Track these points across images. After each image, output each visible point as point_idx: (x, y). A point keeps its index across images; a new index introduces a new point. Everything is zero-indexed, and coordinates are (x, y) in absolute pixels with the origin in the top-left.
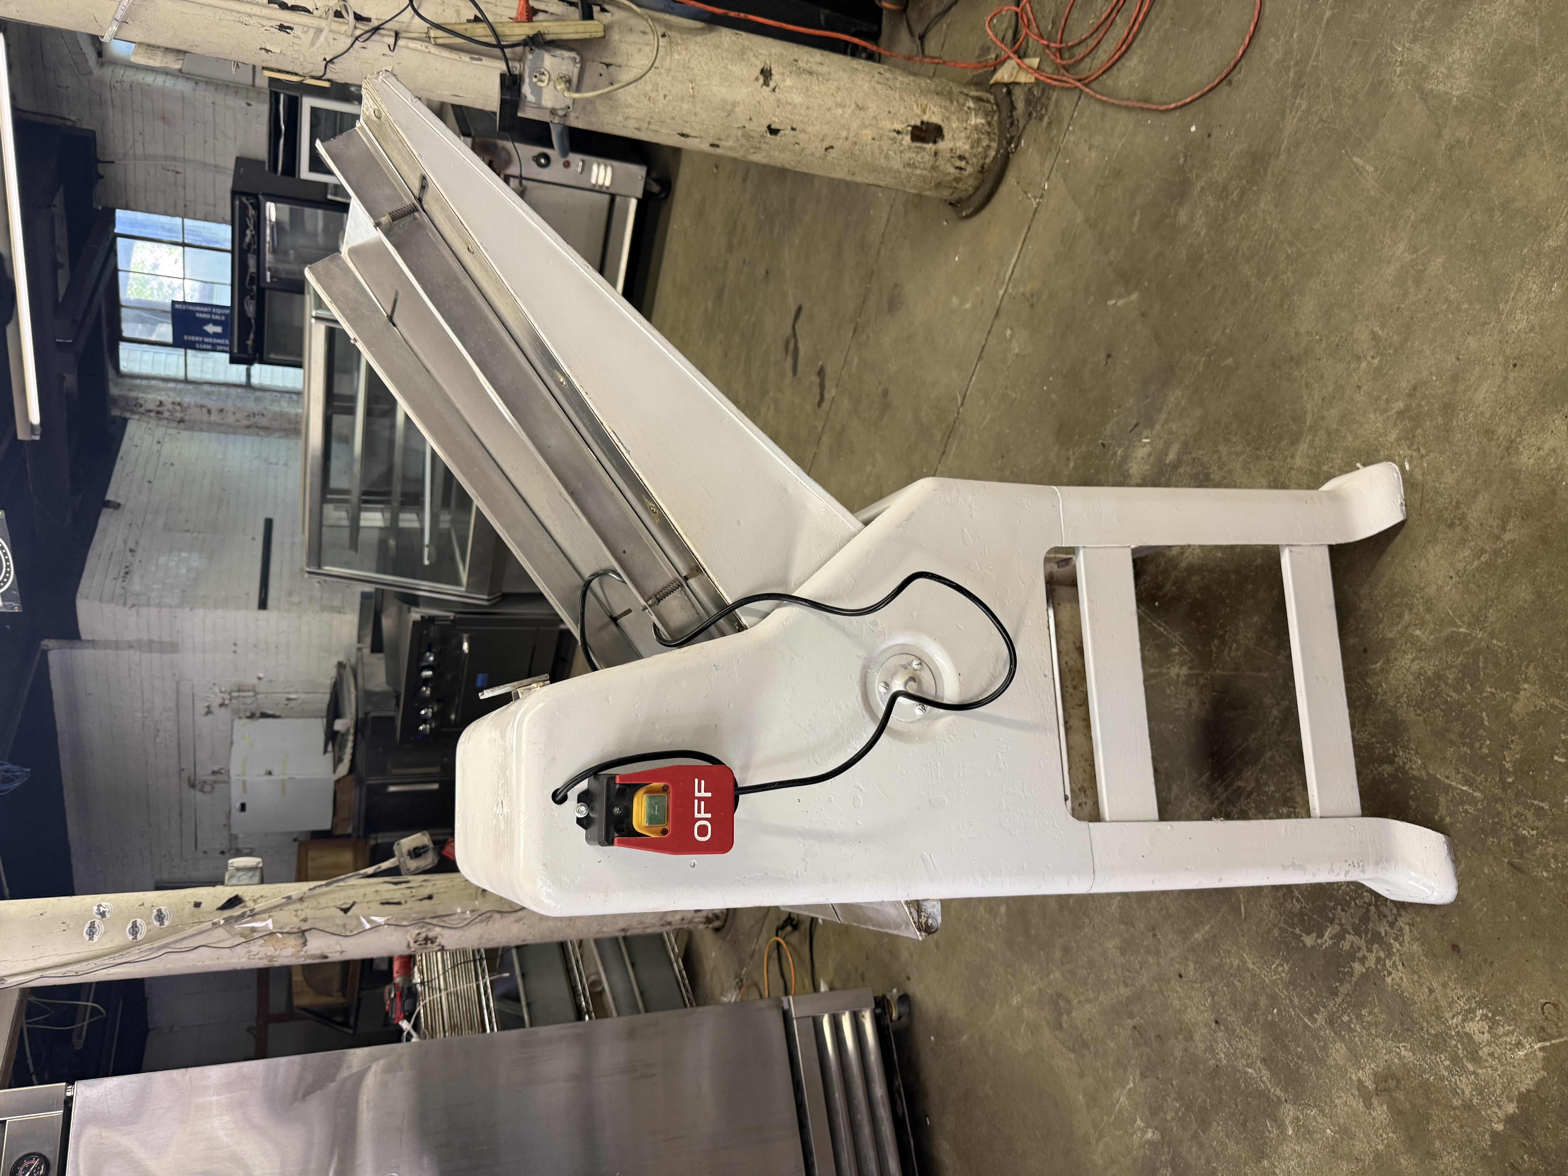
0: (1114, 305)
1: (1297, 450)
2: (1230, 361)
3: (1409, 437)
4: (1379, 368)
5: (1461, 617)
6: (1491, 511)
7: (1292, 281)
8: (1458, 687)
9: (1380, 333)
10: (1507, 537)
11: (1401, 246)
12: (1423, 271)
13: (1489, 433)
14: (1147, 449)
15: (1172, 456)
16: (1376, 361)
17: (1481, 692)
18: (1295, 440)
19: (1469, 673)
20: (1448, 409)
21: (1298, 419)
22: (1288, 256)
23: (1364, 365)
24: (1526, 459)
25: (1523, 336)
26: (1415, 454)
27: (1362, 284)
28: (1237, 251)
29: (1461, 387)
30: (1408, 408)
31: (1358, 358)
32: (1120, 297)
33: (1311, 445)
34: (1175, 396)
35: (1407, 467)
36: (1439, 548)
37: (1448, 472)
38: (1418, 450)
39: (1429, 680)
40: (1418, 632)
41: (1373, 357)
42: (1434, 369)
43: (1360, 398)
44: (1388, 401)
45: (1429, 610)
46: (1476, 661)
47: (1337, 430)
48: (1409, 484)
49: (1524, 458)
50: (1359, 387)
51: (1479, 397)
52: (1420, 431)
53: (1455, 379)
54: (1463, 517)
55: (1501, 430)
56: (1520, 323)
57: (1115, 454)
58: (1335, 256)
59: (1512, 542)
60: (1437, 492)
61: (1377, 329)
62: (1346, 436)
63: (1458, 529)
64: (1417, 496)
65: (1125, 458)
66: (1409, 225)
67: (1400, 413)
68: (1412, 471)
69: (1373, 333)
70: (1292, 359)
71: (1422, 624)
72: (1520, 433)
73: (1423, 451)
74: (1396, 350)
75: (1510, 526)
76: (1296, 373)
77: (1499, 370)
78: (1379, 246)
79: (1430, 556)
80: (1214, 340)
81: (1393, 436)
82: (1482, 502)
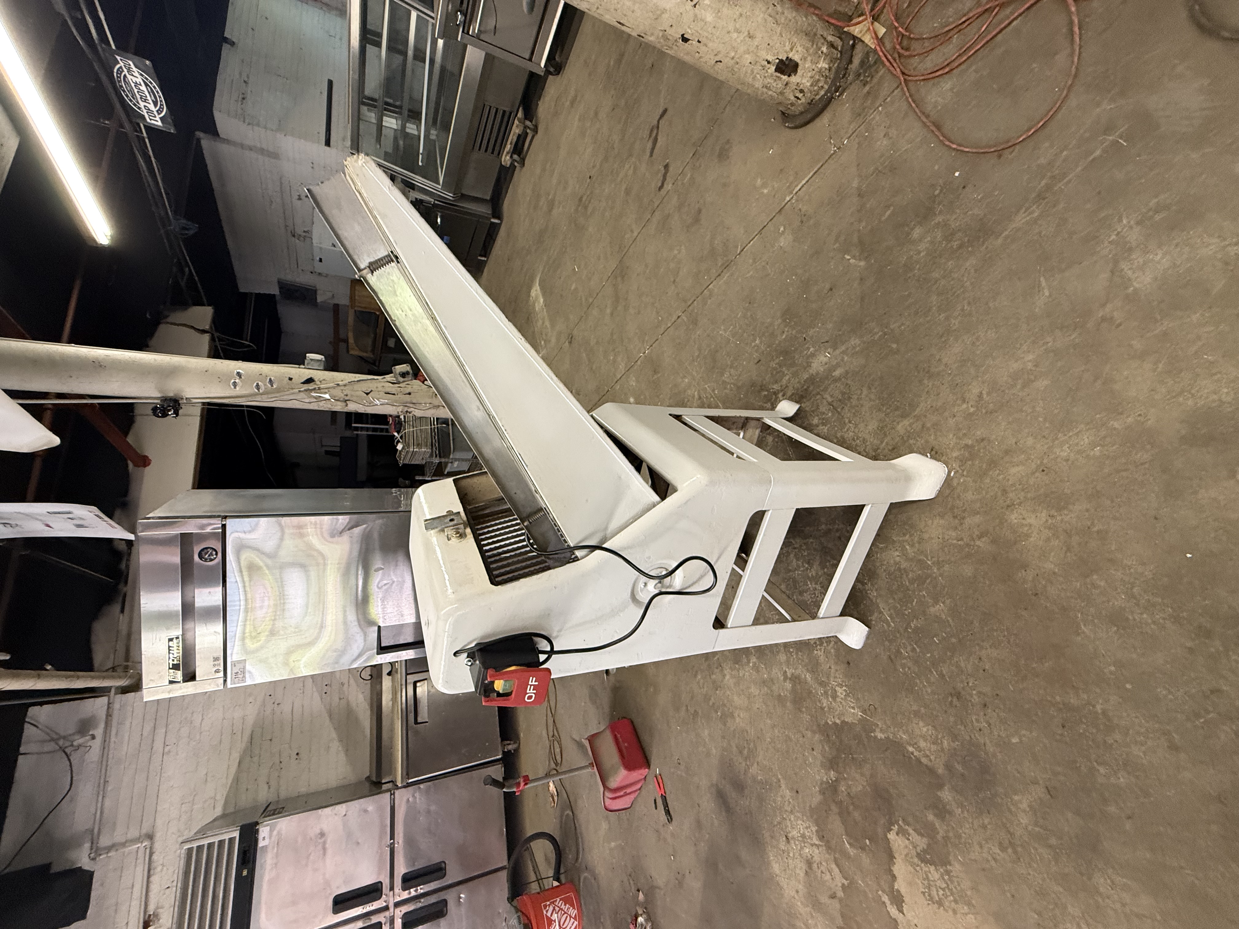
0: (849, 260)
1: (902, 421)
2: (894, 346)
3: (962, 461)
4: (971, 414)
5: (932, 558)
6: (978, 526)
7: (955, 327)
8: (912, 582)
9: (985, 396)
10: (978, 543)
11: (1031, 357)
12: (1033, 381)
13: (1005, 492)
14: (825, 360)
15: (837, 373)
16: (972, 410)
17: (920, 591)
18: (904, 416)
19: (921, 580)
20: (993, 464)
21: (913, 406)
22: (963, 310)
23: (965, 406)
24: (1014, 517)
25: (1059, 460)
26: (960, 471)
27: (993, 361)
28: (936, 282)
29: (1007, 459)
30: (972, 446)
31: (964, 401)
32: (854, 257)
33: (911, 425)
34: (854, 341)
35: (952, 474)
36: (942, 522)
37: (970, 492)
38: (963, 471)
39: (899, 569)
40: (908, 547)
41: (972, 406)
42: (999, 439)
43: (951, 422)
44: (965, 435)
45: (919, 543)
46: (927, 578)
47: (928, 429)
48: (948, 482)
49: (1013, 517)
50: (955, 416)
51: (1014, 470)
52: (970, 463)
53: (1007, 452)
54: (964, 518)
55: (1011, 495)
56: (1064, 452)
57: (808, 348)
58: (989, 332)
59: (979, 547)
60: (959, 497)
61: (984, 392)
62: (930, 435)
63: (957, 521)
64: (948, 491)
65: (813, 355)
66: (1044, 347)
67: (967, 446)
68: (953, 477)
69: (981, 393)
70: (928, 372)
71: (912, 546)
72: (1020, 504)
73: (965, 473)
74: (986, 413)
75: (983, 540)
76: (926, 382)
77: (1034, 466)
78: (1018, 346)
79: (935, 522)
80: (892, 327)
81: (955, 454)
82: (977, 519)
